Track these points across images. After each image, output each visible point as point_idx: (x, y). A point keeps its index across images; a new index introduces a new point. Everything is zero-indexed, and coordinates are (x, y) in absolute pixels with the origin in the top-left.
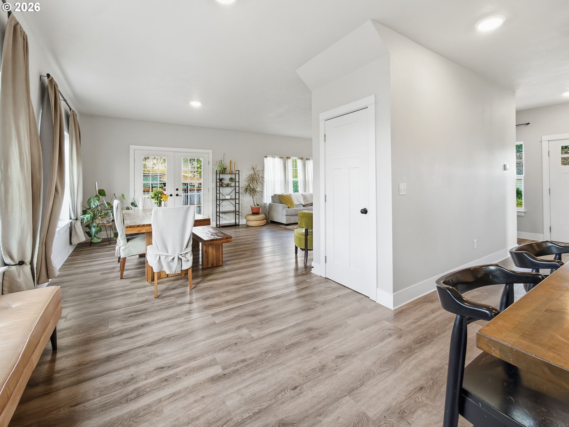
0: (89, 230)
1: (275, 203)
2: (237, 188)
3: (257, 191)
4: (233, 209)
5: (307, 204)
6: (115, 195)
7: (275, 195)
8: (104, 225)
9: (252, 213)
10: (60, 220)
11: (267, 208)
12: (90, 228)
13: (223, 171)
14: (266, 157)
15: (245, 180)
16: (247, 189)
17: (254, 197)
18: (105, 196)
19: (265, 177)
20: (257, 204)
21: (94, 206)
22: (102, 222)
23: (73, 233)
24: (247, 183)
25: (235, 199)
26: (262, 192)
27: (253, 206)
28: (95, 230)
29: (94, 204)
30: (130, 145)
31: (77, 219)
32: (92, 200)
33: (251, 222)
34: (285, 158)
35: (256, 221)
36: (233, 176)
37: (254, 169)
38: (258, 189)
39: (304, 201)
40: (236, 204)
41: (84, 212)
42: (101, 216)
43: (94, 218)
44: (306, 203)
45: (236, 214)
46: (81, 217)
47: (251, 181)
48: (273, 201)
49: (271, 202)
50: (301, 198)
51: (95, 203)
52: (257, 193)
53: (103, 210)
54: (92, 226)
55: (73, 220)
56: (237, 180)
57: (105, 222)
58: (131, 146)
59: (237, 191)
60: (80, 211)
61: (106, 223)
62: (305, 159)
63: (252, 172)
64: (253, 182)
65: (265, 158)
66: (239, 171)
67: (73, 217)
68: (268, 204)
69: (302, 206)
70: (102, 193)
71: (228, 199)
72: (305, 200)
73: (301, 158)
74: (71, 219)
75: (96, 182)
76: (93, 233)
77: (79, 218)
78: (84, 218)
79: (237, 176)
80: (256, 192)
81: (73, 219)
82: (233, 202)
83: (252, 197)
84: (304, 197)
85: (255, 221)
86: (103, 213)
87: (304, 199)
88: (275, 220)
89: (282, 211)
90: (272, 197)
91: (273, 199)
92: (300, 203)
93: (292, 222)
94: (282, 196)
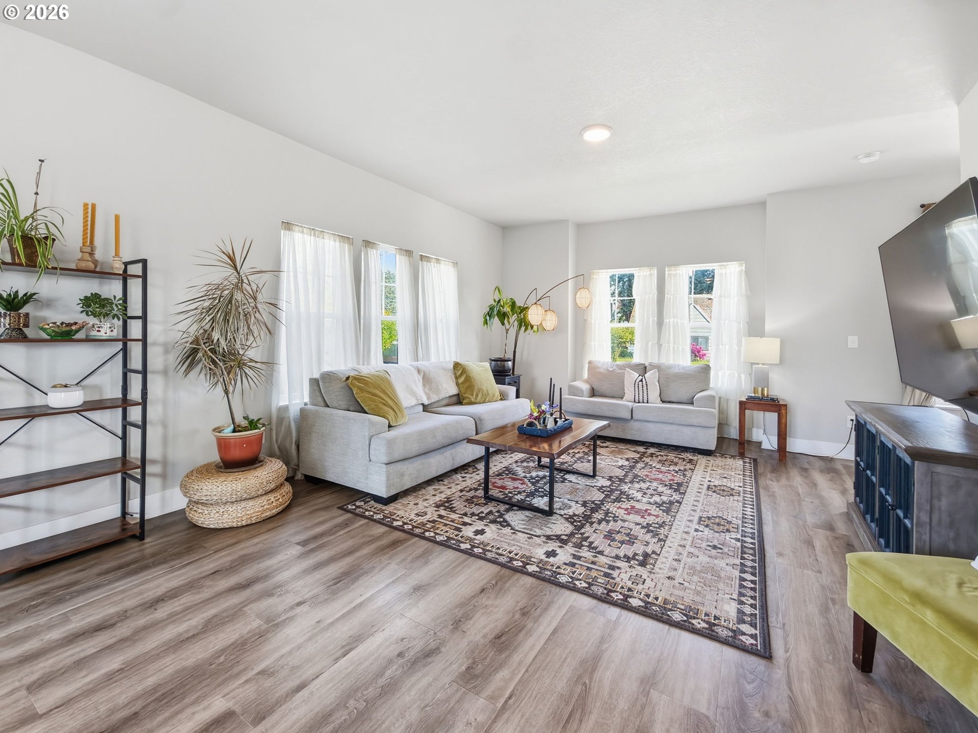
1: (326, 406)
2: (136, 350)
3: (251, 360)
4: (109, 449)
5: (437, 398)
7: (328, 377)
9: (223, 461)
11: (293, 424)
14: (287, 226)
15: (182, 308)
16: (194, 351)
17: (231, 389)
19: (283, 305)
20: (246, 418)
24: (195, 327)
25: (125, 403)
26: (270, 364)
27: (228, 432)
33: (213, 510)
34: (357, 242)
35: (243, 504)
36: (113, 289)
37: (232, 260)
38: (251, 354)
39: (427, 391)
40: (129, 427)
44: (435, 398)
45: (125, 476)
47: (220, 317)
48: (320, 399)
49: (307, 399)
50: (417, 381)
52: (247, 370)
56: (135, 308)
59: (136, 362)
62: (416, 256)
63: (221, 274)
64: (226, 321)
66: (144, 262)
68: (294, 412)
69: (421, 408)
72: (428, 387)
73: (406, 251)
79: (135, 287)
80: (241, 365)
82: (113, 419)
83: (220, 388)
84: (424, 378)
87: (424, 385)
88: (331, 477)
89: (367, 443)
90: (314, 383)
91: (319, 394)
92: (418, 400)
93: (408, 484)
94: (359, 379)
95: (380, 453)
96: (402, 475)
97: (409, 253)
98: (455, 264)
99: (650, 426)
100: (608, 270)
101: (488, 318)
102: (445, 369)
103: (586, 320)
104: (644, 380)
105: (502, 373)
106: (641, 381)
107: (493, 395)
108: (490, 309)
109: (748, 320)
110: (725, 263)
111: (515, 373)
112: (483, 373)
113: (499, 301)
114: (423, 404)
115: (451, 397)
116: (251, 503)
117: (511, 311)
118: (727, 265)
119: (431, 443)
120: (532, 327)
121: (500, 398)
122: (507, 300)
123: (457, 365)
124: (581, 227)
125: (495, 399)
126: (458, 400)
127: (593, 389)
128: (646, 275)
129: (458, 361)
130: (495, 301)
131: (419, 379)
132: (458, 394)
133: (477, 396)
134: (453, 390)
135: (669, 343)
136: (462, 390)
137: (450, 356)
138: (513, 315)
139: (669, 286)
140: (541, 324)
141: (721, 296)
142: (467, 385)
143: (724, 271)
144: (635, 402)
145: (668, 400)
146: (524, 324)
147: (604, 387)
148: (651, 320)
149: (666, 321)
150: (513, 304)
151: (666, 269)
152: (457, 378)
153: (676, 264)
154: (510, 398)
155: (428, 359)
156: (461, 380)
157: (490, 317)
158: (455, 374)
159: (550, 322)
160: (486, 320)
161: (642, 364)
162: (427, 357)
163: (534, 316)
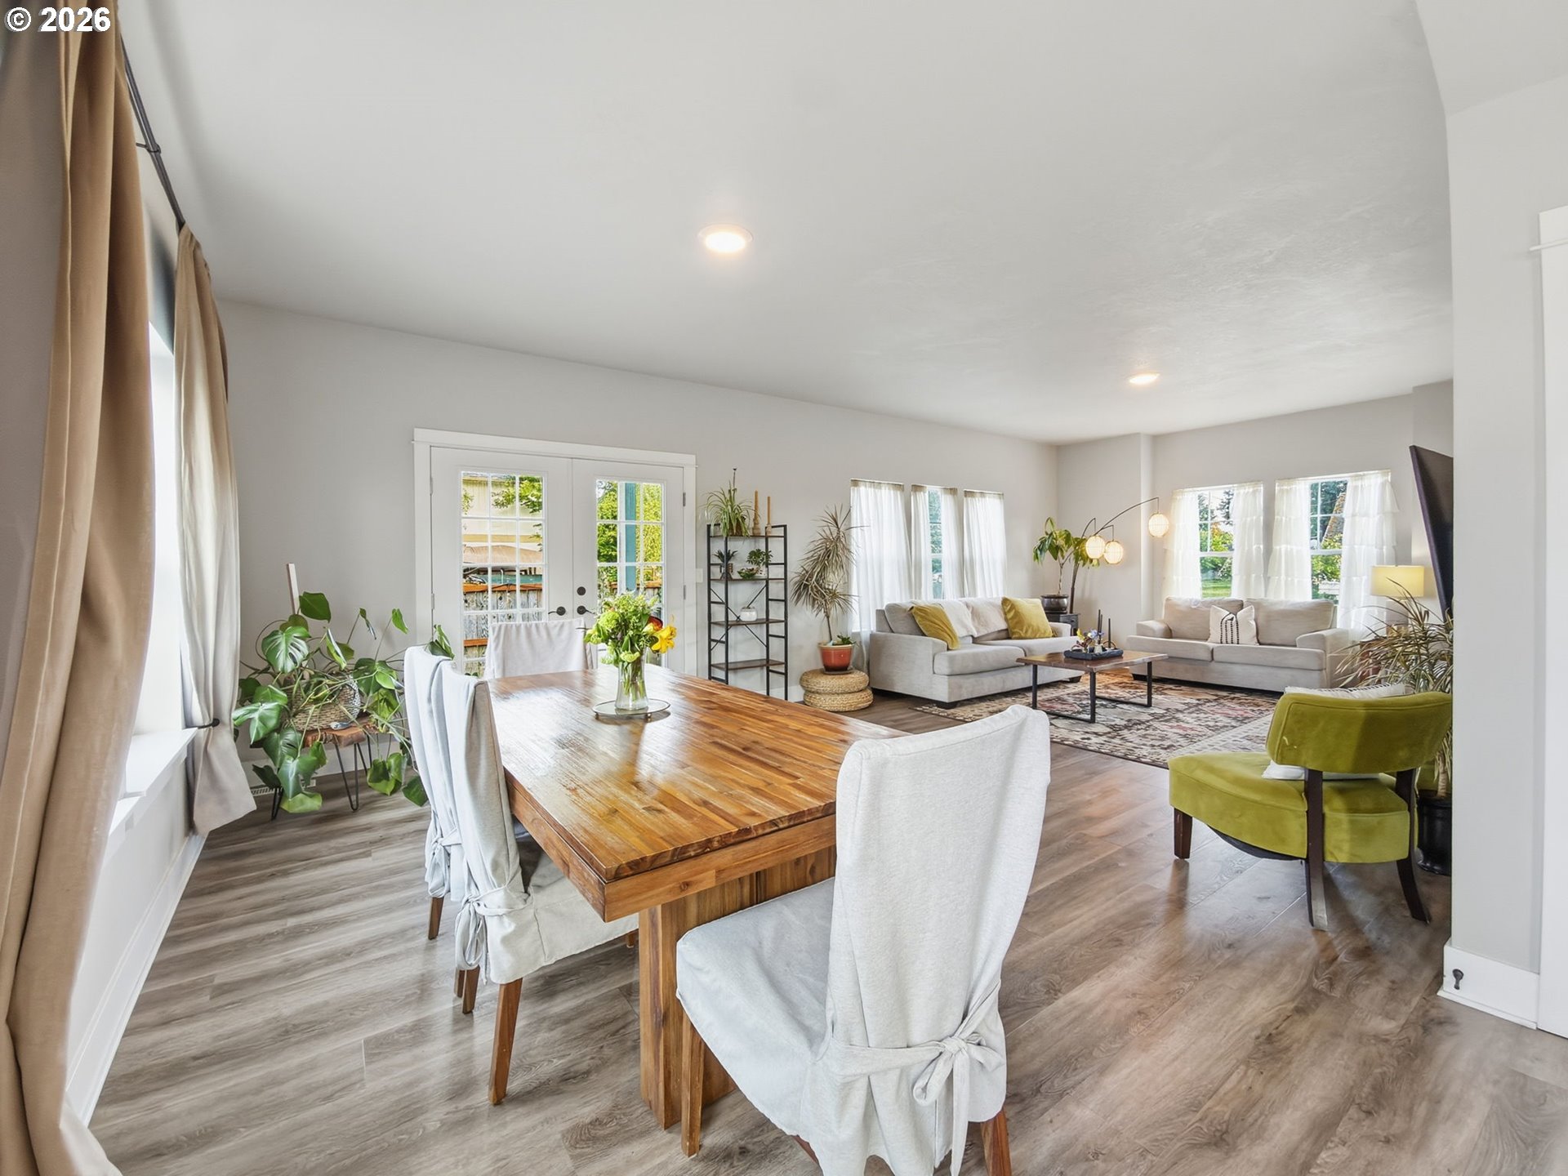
0: (270, 763)
1: (893, 632)
3: (836, 592)
5: (986, 632)
6: (364, 617)
7: (893, 608)
8: (329, 735)
9: (824, 665)
10: (138, 734)
11: (865, 648)
12: (271, 753)
13: (736, 529)
14: (855, 483)
16: (805, 586)
17: (828, 614)
18: (328, 618)
19: (854, 550)
20: (838, 636)
21: (290, 665)
22: (323, 724)
23: (201, 783)
24: (813, 569)
25: (767, 621)
27: (828, 645)
28: (298, 766)
29: (291, 653)
30: (415, 429)
31: (216, 722)
32: (281, 639)
34: (908, 488)
37: (836, 521)
38: (836, 588)
39: (975, 624)
40: (770, 638)
41: (248, 692)
42: (316, 701)
43: (287, 713)
44: (983, 632)
45: (768, 671)
46: (236, 714)
47: (828, 562)
48: (886, 627)
49: (873, 628)
50: (967, 615)
51: (293, 651)
52: (834, 599)
53: (323, 676)
54: (281, 743)
55: (200, 727)
57: (333, 725)
58: (419, 434)
59: (777, 595)
60: (229, 689)
61: (339, 727)
62: (961, 492)
63: (829, 531)
65: (852, 488)
66: (785, 526)
67: (198, 715)
68: (865, 637)
69: (971, 639)
70: (315, 606)
71: (746, 624)
72: (976, 621)
73: (951, 489)
74: (188, 724)
75: (292, 567)
76: (291, 779)
77: (225, 718)
78: (250, 720)
79: (780, 543)
80: (836, 597)
81: (201, 724)
82: (761, 631)
83: (823, 614)
84: (972, 613)
85: (842, 693)
86: (326, 691)
87: (973, 619)
88: (899, 689)
89: (931, 660)
90: (880, 613)
91: (884, 621)
92: (968, 631)
93: (966, 696)
94: (921, 609)
95: (943, 666)
96: (960, 687)
97: (953, 491)
98: (1001, 496)
99: (1238, 669)
100: (1195, 489)
101: (1039, 552)
102: (993, 605)
103: (1165, 551)
104: (1235, 619)
105: (1054, 611)
106: (1232, 619)
107: (1045, 632)
108: (1041, 543)
109: (1395, 544)
110: (1361, 473)
111: (1074, 612)
112: (1033, 609)
113: (1051, 534)
114: (972, 636)
115: (999, 631)
116: (851, 696)
117: (1066, 544)
118: (1364, 475)
119: (985, 666)
120: (1091, 561)
121: (1052, 634)
122: (1060, 533)
123: (1005, 601)
124: (1158, 440)
125: (1047, 635)
126: (1007, 634)
127: (1170, 630)
128: (1248, 492)
129: (1007, 597)
130: (1047, 534)
131: (968, 613)
132: (1007, 630)
133: (1026, 632)
134: (1003, 626)
135: (1279, 574)
136: (1011, 625)
137: (998, 595)
138: (1068, 547)
139: (1281, 505)
140: (1103, 556)
141: (1354, 515)
142: (1015, 620)
143: (1359, 483)
144: (1221, 643)
145: (1269, 642)
146: (1081, 557)
147: (1185, 627)
148: (1254, 547)
149: (1276, 548)
150: (1068, 537)
151: (1277, 484)
152: (1005, 614)
153: (1290, 477)
154: (1063, 634)
155: (975, 595)
156: (1010, 616)
157: (1041, 551)
158: (1004, 609)
159: (1114, 553)
160: (1037, 554)
161: (1237, 601)
162: (974, 592)
163: (1093, 548)
